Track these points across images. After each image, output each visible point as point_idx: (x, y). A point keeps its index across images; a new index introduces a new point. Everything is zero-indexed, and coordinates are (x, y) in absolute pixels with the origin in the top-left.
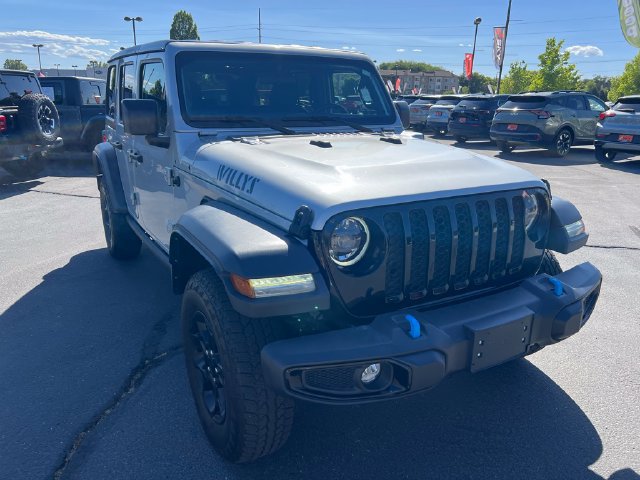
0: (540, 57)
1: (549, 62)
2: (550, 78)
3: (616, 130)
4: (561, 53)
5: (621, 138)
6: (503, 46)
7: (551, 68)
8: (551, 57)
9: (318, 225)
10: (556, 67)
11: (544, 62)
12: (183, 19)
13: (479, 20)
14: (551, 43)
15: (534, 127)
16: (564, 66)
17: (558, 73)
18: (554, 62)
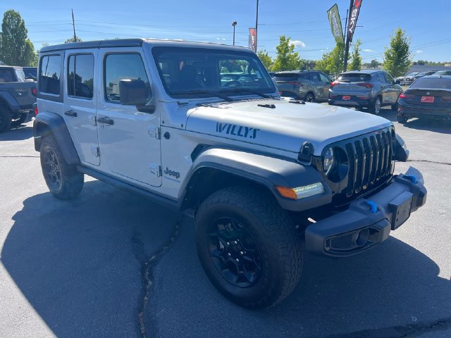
0: (277, 48)
1: (283, 52)
2: (284, 61)
3: (340, 93)
4: (290, 45)
5: (344, 97)
6: (256, 41)
7: (284, 54)
8: (284, 49)
9: (318, 153)
10: (287, 55)
11: (280, 51)
12: (12, 15)
13: (235, 23)
14: (283, 39)
15: (293, 93)
16: (292, 54)
17: (289, 58)
18: (286, 51)
